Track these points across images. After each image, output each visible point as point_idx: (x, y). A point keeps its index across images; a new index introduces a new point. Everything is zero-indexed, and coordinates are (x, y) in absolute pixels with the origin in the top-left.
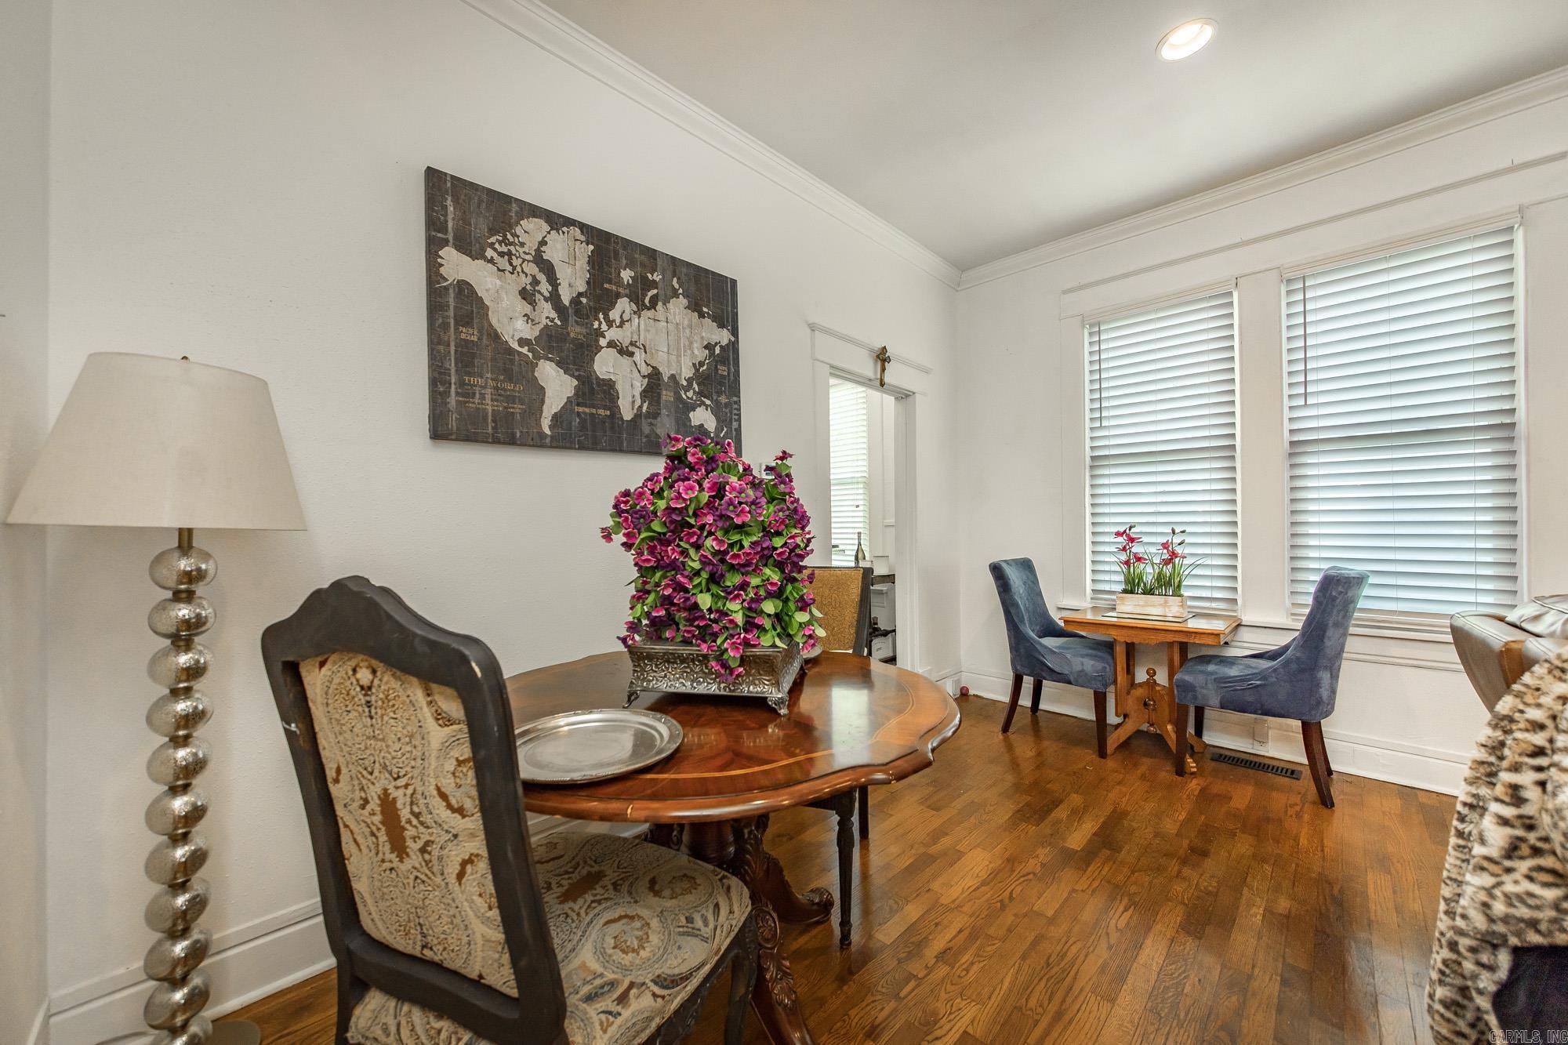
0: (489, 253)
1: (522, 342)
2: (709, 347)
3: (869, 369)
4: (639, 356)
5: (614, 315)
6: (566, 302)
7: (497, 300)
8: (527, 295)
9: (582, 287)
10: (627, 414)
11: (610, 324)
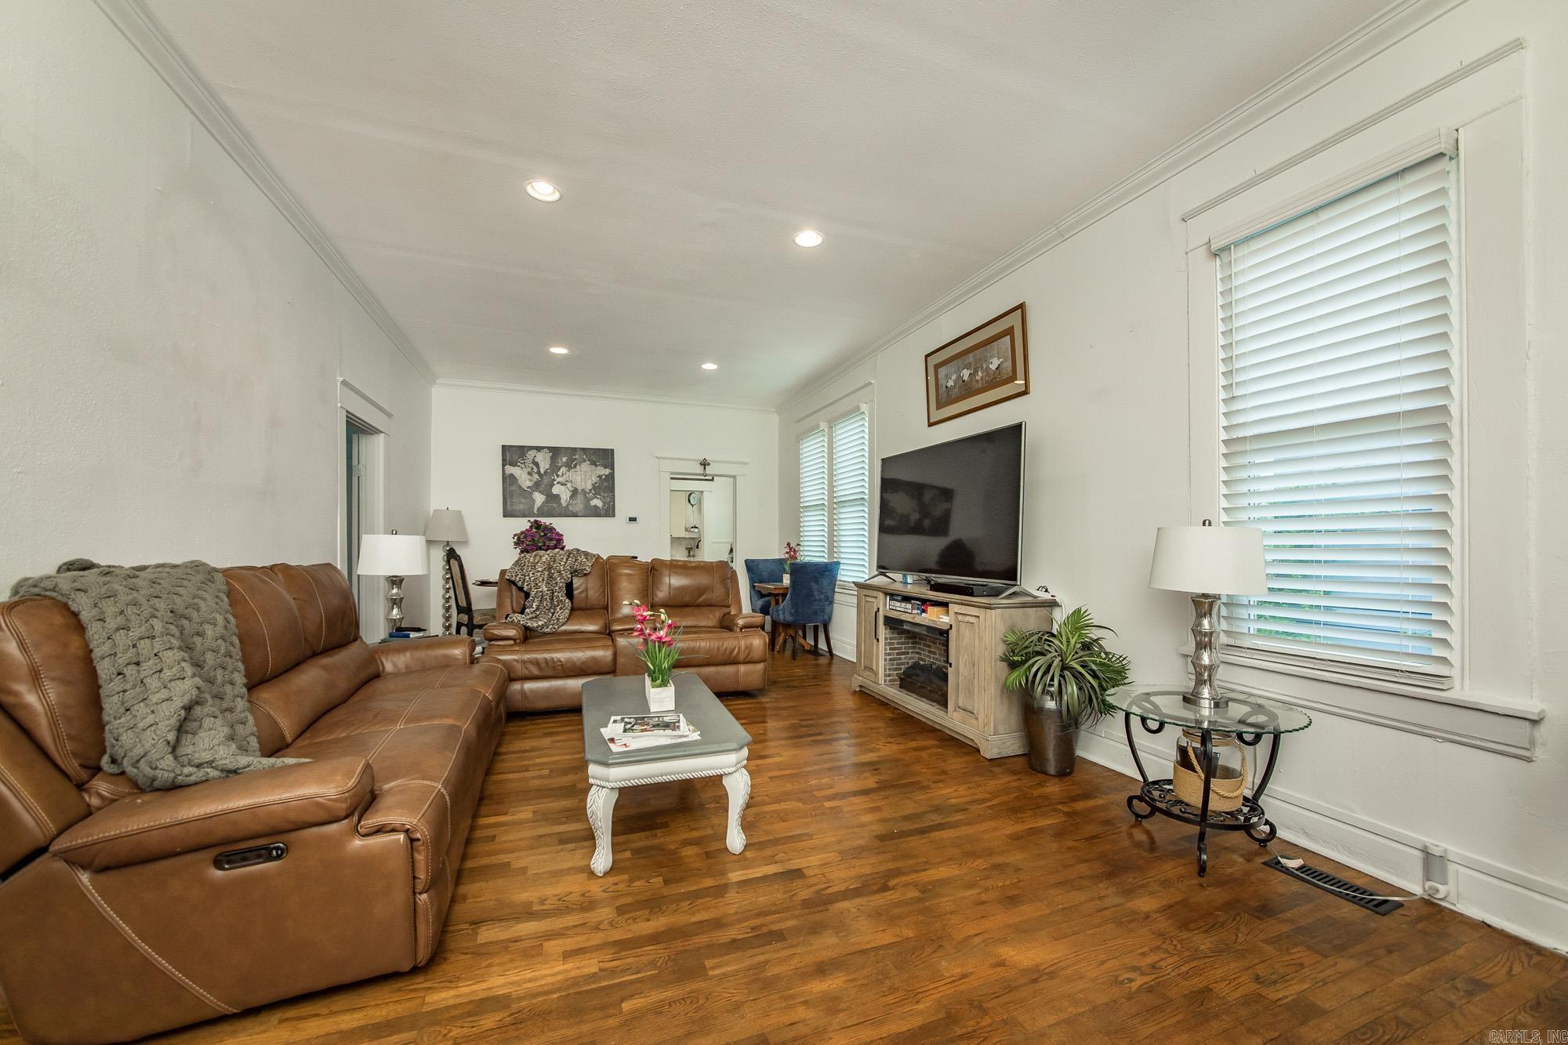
0: (519, 464)
1: (528, 487)
2: (600, 477)
3: (699, 469)
4: (569, 485)
5: (560, 473)
6: (542, 472)
7: (521, 476)
8: (529, 473)
9: (548, 467)
10: (564, 505)
11: (558, 476)
